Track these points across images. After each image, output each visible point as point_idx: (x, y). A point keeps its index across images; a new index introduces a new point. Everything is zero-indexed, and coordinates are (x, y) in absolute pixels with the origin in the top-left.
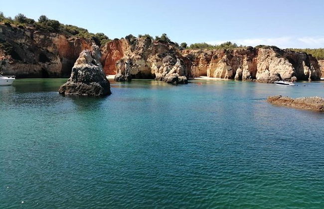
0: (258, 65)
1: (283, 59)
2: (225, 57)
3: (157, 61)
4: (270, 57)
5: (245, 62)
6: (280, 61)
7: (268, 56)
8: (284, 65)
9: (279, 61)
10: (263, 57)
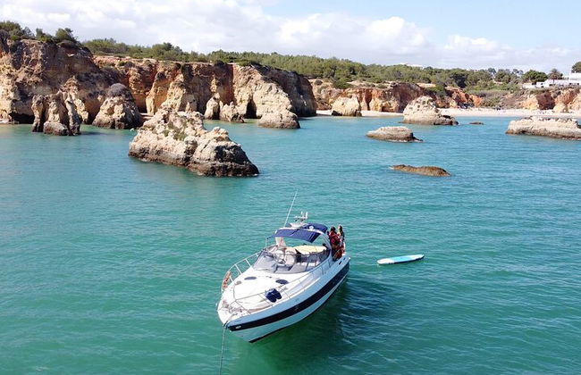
0: (236, 92)
1: (274, 85)
2: (180, 78)
3: (79, 90)
4: (254, 81)
5: (214, 87)
6: (271, 88)
7: (249, 78)
8: (277, 96)
9: (268, 88)
10: (242, 81)
